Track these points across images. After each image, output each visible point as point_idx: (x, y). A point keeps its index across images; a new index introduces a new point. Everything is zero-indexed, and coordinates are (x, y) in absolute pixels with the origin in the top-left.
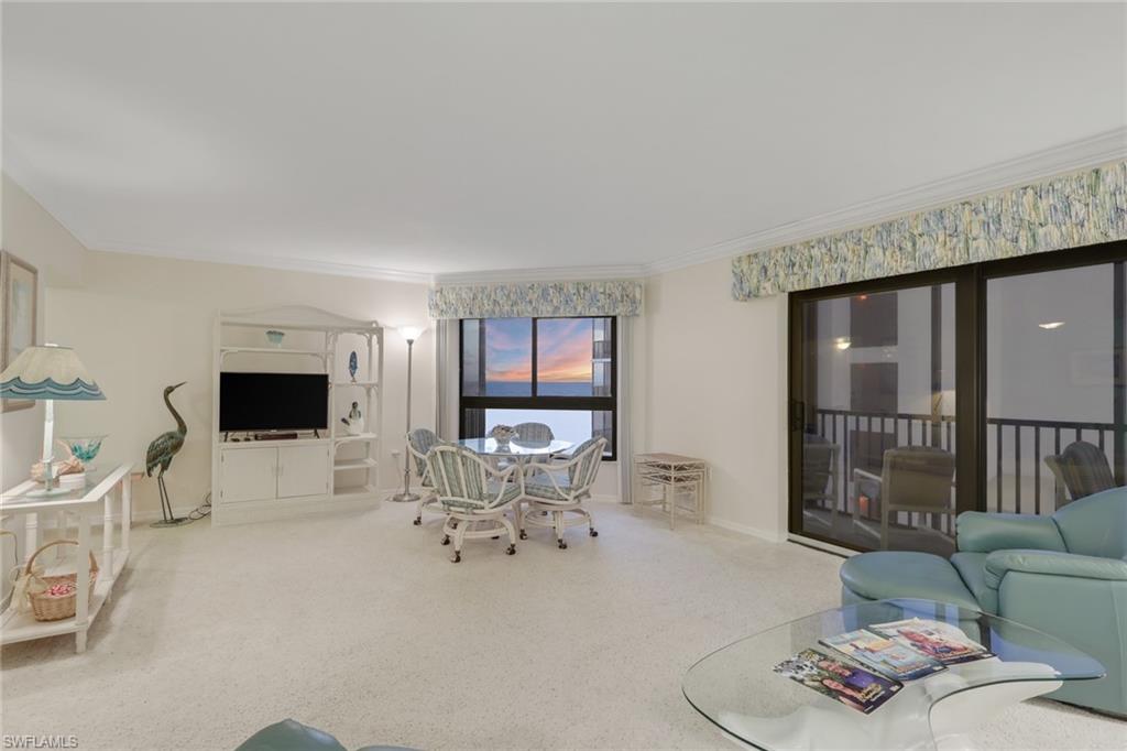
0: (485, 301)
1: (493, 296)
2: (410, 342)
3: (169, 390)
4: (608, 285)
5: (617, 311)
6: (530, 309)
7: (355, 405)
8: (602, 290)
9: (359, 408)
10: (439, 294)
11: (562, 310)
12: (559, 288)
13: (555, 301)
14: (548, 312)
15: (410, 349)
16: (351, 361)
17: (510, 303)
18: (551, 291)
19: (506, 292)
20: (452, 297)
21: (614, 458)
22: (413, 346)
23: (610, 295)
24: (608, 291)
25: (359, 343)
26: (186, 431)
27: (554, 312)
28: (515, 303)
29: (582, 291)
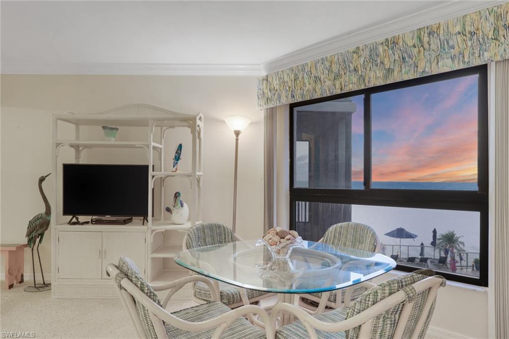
0: (306, 81)
1: (314, 72)
2: (237, 133)
3: (42, 180)
4: (468, 18)
5: (487, 55)
6: (355, 80)
7: (177, 195)
8: (458, 28)
9: (181, 198)
10: (265, 82)
11: (396, 73)
12: (392, 43)
13: (386, 61)
14: (377, 78)
15: (237, 140)
16: (177, 152)
17: (332, 76)
18: (381, 49)
19: (327, 64)
20: (276, 83)
21: (483, 281)
22: (240, 136)
23: (472, 34)
24: (468, 28)
25: (183, 135)
26: (50, 213)
27: (386, 77)
28: (338, 76)
29: (426, 39)
